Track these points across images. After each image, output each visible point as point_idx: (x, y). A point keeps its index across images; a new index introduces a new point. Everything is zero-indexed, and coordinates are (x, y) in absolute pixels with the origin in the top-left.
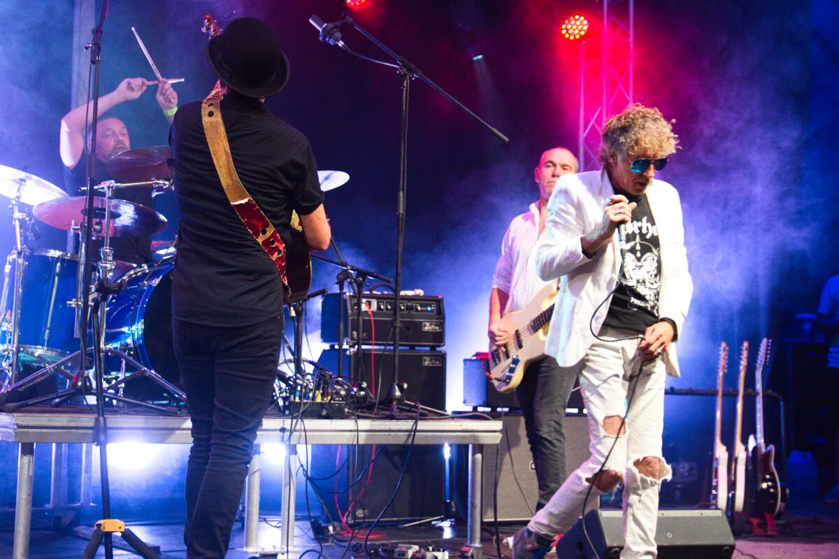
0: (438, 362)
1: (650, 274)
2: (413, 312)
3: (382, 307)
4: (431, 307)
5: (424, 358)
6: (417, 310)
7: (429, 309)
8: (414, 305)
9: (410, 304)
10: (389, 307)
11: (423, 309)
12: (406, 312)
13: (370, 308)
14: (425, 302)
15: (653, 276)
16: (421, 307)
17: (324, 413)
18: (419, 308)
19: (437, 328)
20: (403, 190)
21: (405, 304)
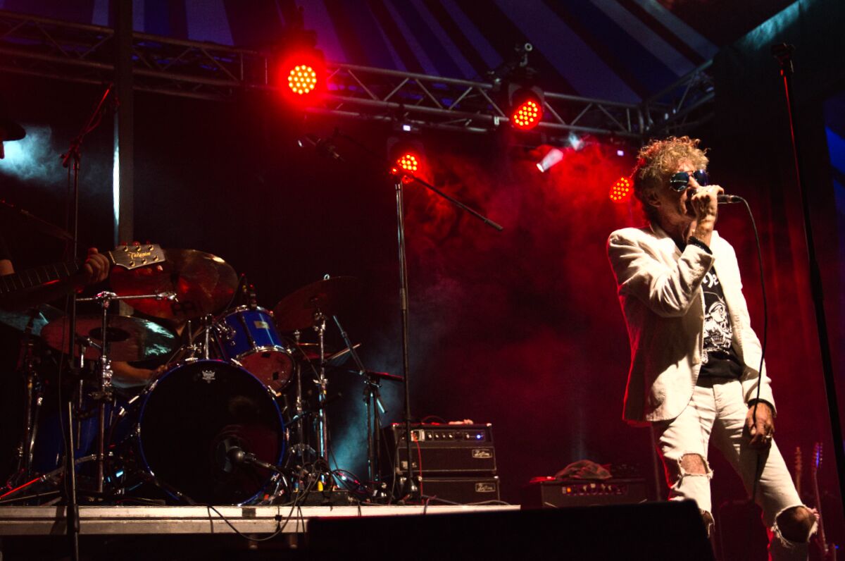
0: (491, 488)
1: (722, 324)
2: (463, 441)
3: (430, 436)
4: (480, 434)
5: (477, 484)
6: (466, 438)
7: (479, 437)
8: (463, 433)
9: (458, 433)
10: (437, 436)
11: (472, 437)
12: (455, 441)
13: (418, 439)
14: (474, 430)
15: (725, 327)
16: (470, 435)
17: (325, 500)
18: (468, 436)
19: (488, 454)
21: (454, 433)
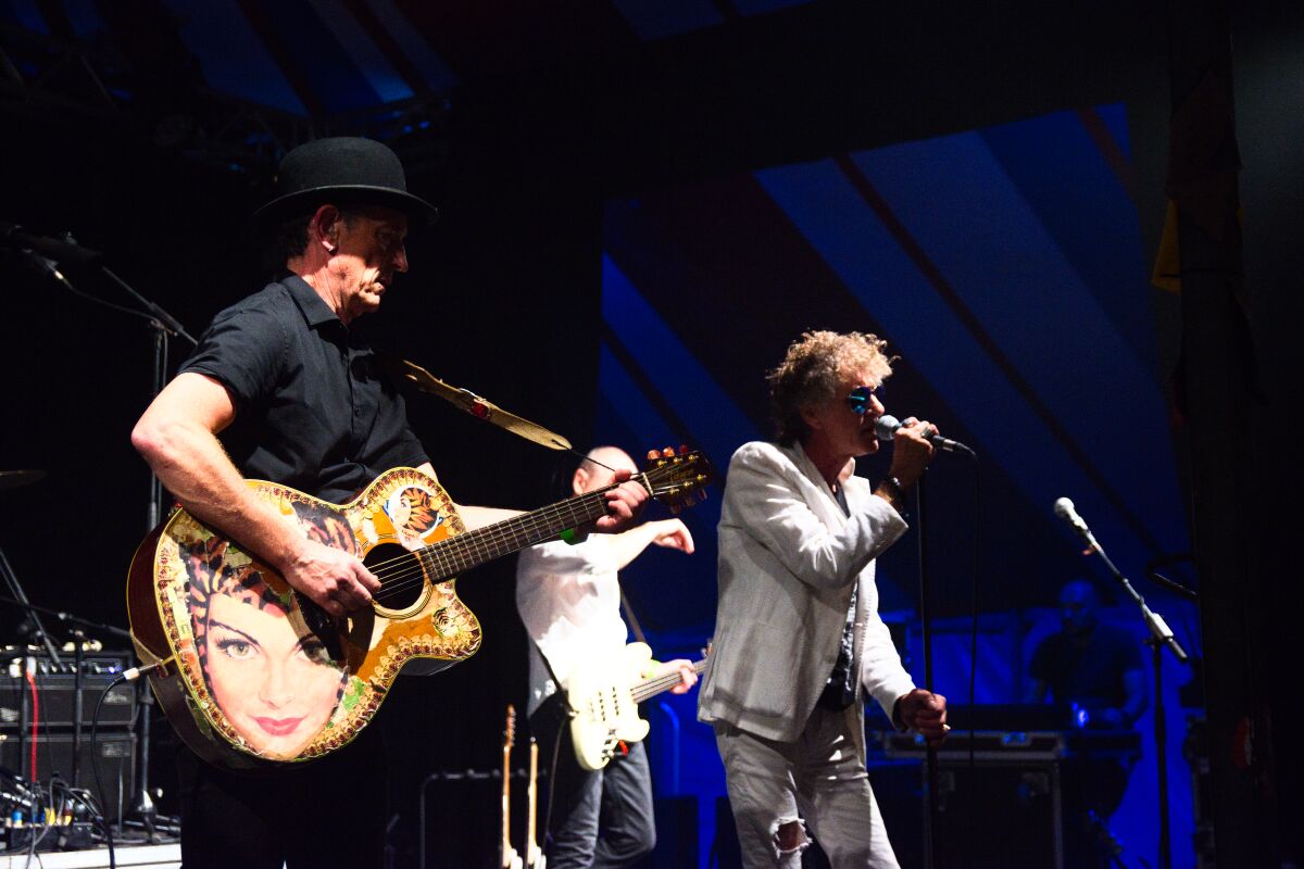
0: (124, 751)
2: (90, 676)
4: (114, 666)
5: (106, 745)
7: (112, 670)
8: (90, 664)
9: (83, 663)
11: (103, 670)
14: (106, 659)
16: (100, 667)
17: (63, 842)
18: (98, 670)
19: (124, 698)
20: (157, 501)
